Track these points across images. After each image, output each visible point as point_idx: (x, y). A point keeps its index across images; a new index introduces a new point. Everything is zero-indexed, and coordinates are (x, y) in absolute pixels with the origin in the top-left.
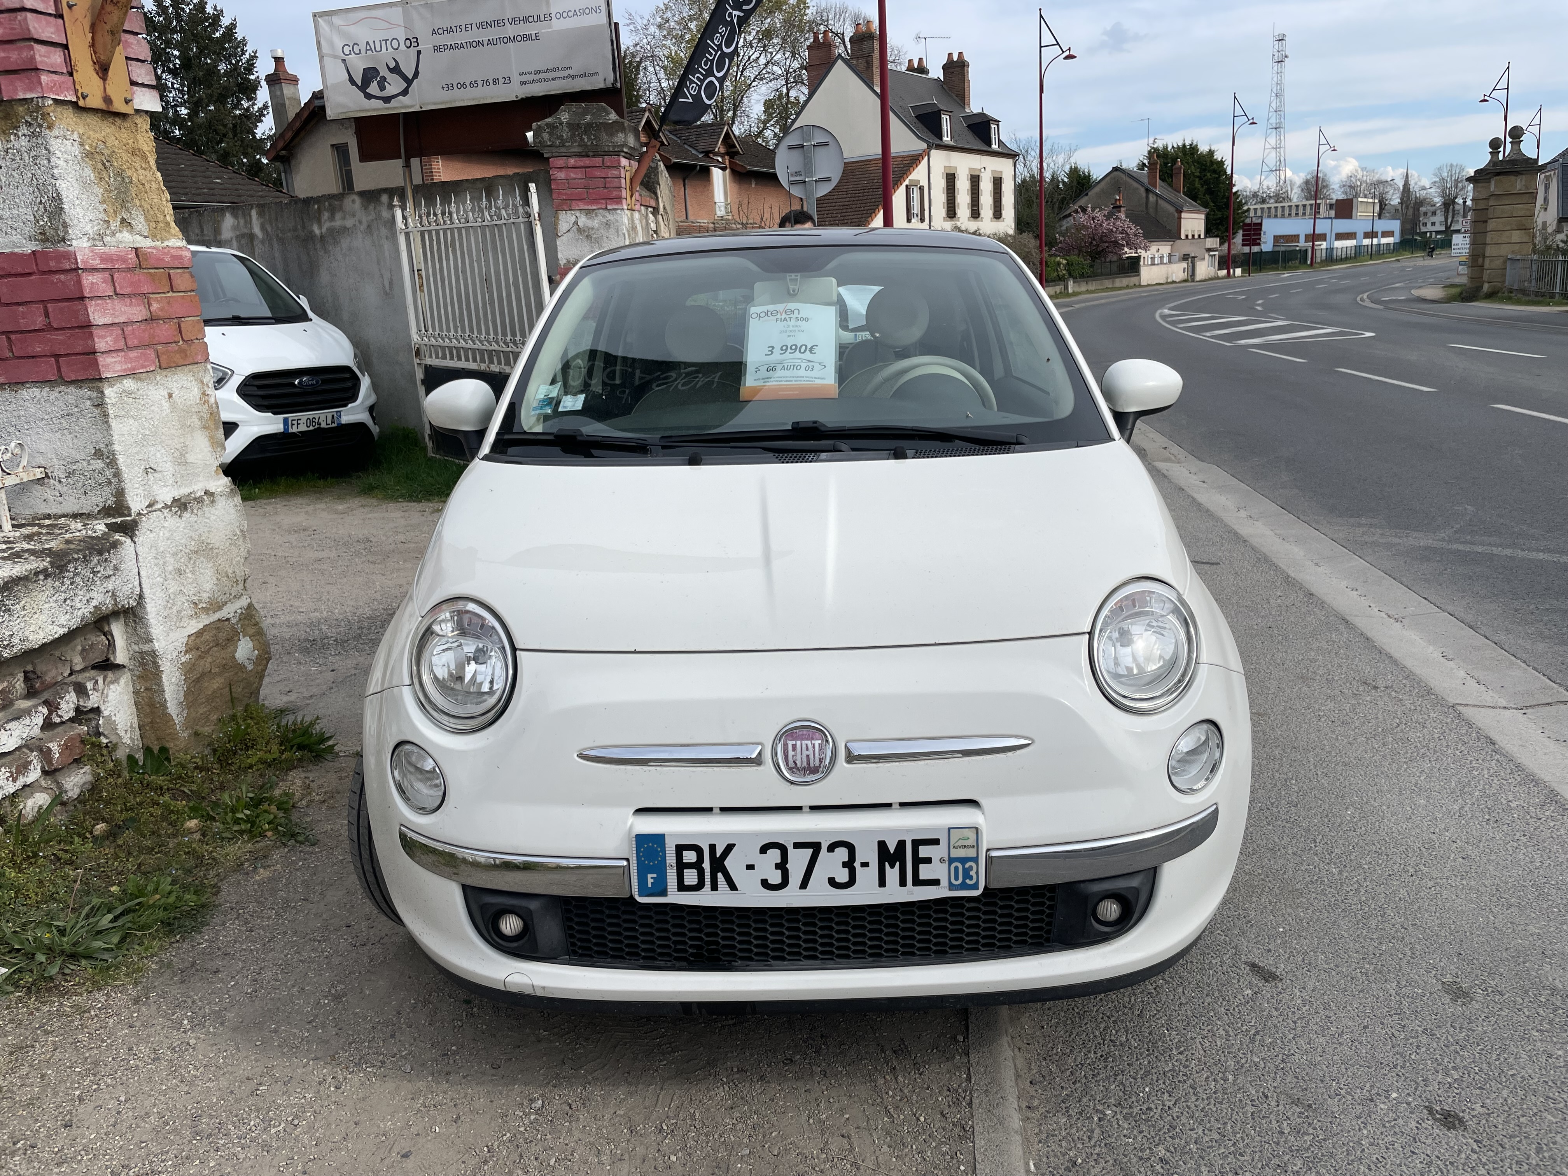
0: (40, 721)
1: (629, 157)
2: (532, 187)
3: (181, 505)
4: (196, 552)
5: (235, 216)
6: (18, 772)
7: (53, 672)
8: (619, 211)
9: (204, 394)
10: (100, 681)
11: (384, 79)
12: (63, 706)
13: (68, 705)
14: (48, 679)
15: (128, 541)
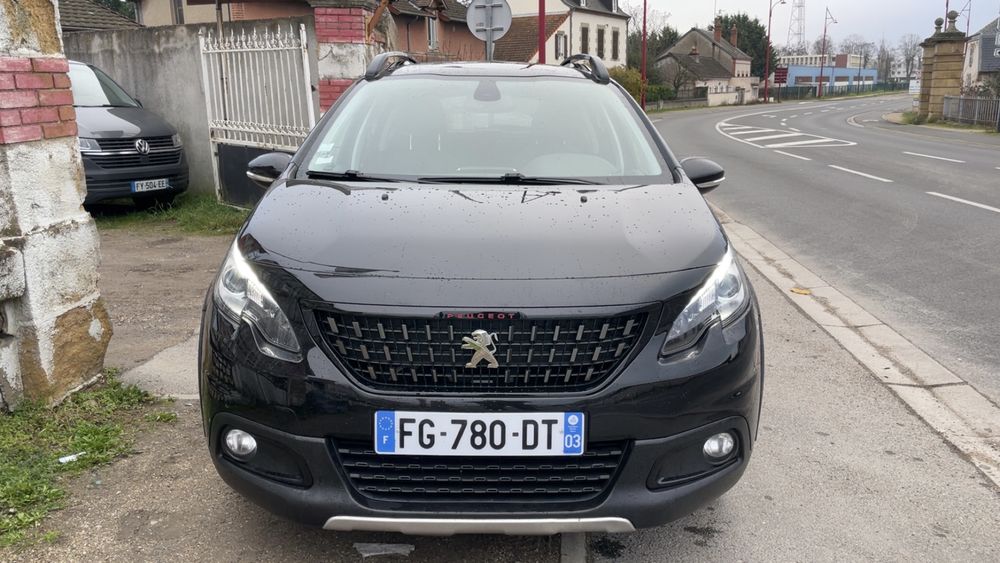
1: (368, 9)
2: (303, 26)
3: (55, 230)
4: (64, 261)
5: (102, 38)
8: (360, 45)
9: (73, 156)
15: (19, 252)
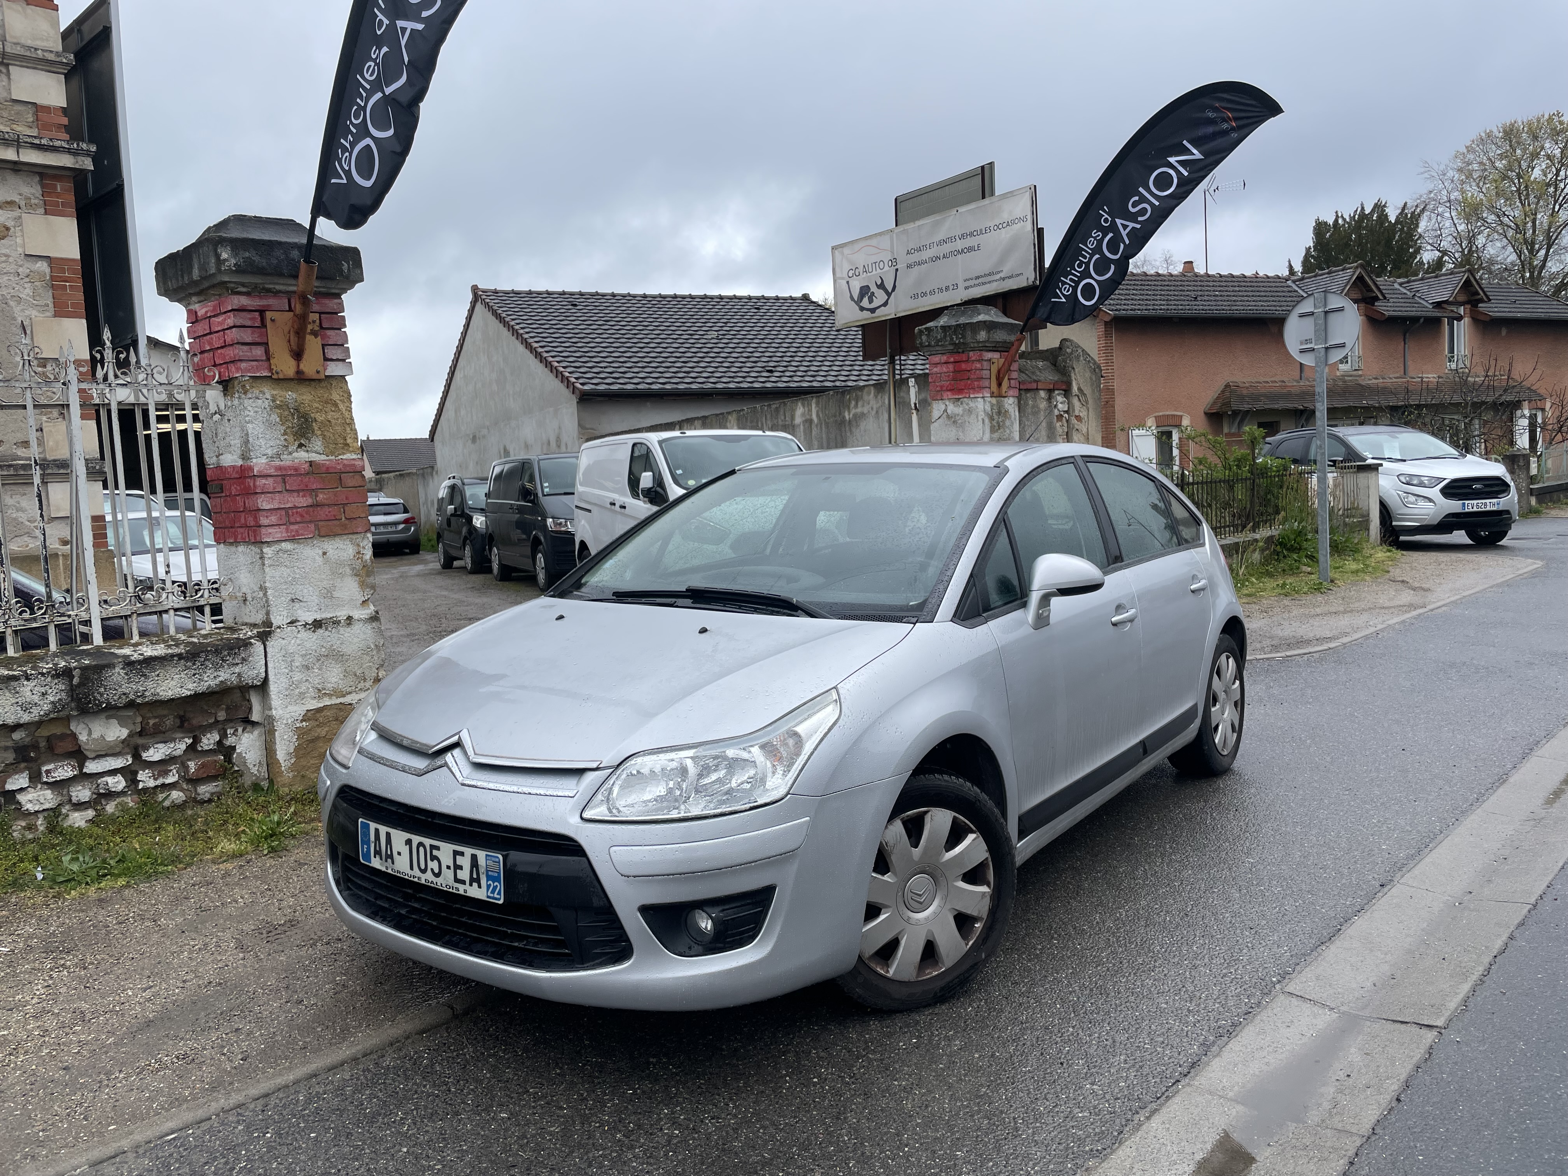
0: (183, 747)
1: (997, 350)
2: (912, 381)
3: (317, 624)
4: (326, 656)
6: (160, 775)
7: (198, 720)
8: (979, 399)
9: (359, 553)
10: (240, 730)
11: (873, 293)
12: (205, 740)
13: (209, 741)
14: (195, 722)
15: (262, 644)
